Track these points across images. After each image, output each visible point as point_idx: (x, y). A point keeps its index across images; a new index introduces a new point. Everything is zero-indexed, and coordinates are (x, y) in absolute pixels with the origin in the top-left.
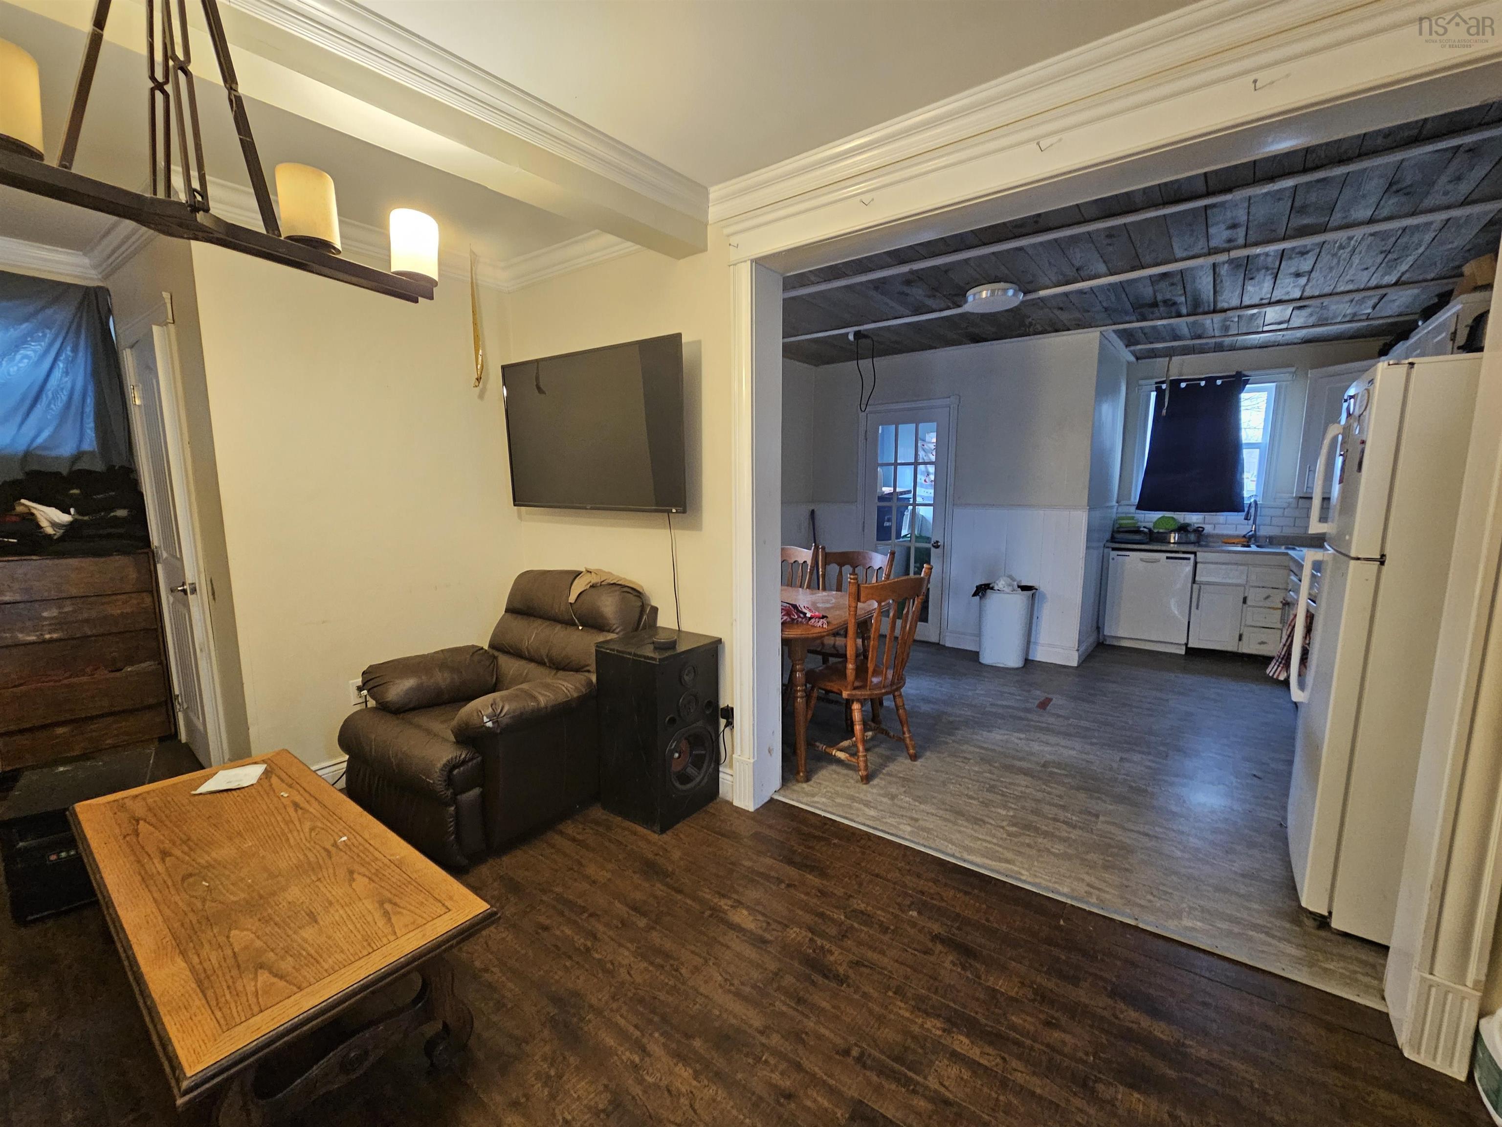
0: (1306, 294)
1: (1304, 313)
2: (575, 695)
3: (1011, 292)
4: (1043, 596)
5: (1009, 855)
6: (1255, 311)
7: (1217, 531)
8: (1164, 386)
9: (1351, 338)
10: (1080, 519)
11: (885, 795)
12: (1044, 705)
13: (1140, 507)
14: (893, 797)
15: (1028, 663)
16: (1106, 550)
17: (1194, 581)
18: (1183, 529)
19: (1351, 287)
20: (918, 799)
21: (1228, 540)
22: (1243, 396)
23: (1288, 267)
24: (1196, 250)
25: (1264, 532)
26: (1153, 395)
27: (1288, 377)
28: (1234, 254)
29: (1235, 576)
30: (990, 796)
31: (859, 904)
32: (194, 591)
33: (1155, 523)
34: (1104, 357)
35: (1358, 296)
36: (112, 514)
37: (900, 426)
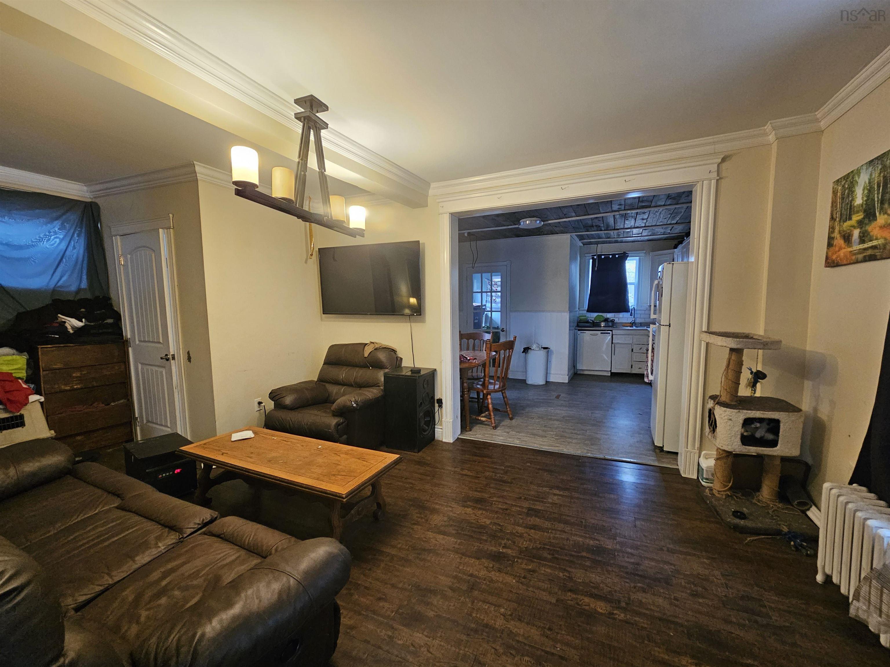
0: (647, 225)
1: (647, 231)
2: (380, 395)
3: (538, 222)
4: (552, 352)
5: (557, 445)
6: (629, 230)
7: (620, 321)
8: (595, 257)
9: (664, 240)
10: (565, 317)
11: (505, 432)
12: (558, 397)
13: (589, 311)
14: (508, 433)
15: (547, 382)
16: (576, 331)
17: (612, 343)
18: (606, 320)
19: (661, 224)
20: (518, 432)
21: (624, 325)
22: (627, 261)
23: (639, 217)
24: (608, 211)
25: (638, 321)
26: (591, 261)
27: (643, 255)
28: (621, 212)
29: (628, 340)
30: (546, 429)
31: (507, 464)
32: (173, 358)
33: (595, 318)
34: (572, 245)
35: (664, 227)
36: (105, 322)
37: (483, 274)
